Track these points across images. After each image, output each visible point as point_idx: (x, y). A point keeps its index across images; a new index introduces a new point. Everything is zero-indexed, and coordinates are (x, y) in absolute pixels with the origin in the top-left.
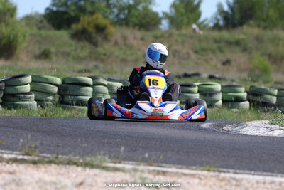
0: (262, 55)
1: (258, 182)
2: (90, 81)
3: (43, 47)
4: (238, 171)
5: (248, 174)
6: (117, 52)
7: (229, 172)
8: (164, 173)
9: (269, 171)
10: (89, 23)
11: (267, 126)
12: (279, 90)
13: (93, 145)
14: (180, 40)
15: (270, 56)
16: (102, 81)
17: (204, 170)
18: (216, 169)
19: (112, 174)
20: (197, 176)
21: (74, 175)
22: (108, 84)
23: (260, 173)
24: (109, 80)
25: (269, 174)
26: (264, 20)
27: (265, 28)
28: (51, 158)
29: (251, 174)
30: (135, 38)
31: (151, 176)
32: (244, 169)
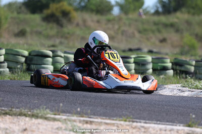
0: (191, 35)
1: (161, 130)
2: (50, 53)
3: (21, 28)
4: (147, 122)
5: (155, 124)
6: (78, 32)
7: (140, 122)
8: (91, 122)
9: (171, 122)
10: (57, 9)
11: (179, 88)
12: (196, 61)
13: (42, 101)
14: (127, 22)
15: (197, 36)
16: (60, 53)
17: (122, 120)
18: (131, 120)
19: (51, 123)
20: (116, 125)
21: (23, 124)
22: (65, 56)
23: (163, 123)
24: (65, 52)
25: (170, 123)
26: (193, 8)
27: (194, 14)
28: (8, 111)
29: (157, 124)
30: (93, 21)
31: (80, 125)
32: (152, 120)
